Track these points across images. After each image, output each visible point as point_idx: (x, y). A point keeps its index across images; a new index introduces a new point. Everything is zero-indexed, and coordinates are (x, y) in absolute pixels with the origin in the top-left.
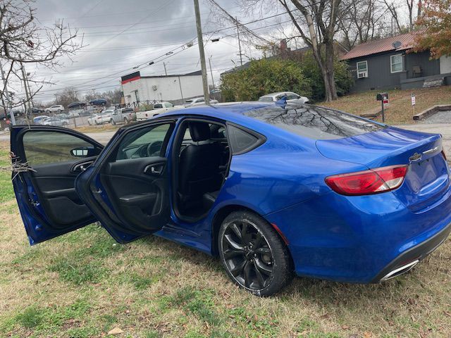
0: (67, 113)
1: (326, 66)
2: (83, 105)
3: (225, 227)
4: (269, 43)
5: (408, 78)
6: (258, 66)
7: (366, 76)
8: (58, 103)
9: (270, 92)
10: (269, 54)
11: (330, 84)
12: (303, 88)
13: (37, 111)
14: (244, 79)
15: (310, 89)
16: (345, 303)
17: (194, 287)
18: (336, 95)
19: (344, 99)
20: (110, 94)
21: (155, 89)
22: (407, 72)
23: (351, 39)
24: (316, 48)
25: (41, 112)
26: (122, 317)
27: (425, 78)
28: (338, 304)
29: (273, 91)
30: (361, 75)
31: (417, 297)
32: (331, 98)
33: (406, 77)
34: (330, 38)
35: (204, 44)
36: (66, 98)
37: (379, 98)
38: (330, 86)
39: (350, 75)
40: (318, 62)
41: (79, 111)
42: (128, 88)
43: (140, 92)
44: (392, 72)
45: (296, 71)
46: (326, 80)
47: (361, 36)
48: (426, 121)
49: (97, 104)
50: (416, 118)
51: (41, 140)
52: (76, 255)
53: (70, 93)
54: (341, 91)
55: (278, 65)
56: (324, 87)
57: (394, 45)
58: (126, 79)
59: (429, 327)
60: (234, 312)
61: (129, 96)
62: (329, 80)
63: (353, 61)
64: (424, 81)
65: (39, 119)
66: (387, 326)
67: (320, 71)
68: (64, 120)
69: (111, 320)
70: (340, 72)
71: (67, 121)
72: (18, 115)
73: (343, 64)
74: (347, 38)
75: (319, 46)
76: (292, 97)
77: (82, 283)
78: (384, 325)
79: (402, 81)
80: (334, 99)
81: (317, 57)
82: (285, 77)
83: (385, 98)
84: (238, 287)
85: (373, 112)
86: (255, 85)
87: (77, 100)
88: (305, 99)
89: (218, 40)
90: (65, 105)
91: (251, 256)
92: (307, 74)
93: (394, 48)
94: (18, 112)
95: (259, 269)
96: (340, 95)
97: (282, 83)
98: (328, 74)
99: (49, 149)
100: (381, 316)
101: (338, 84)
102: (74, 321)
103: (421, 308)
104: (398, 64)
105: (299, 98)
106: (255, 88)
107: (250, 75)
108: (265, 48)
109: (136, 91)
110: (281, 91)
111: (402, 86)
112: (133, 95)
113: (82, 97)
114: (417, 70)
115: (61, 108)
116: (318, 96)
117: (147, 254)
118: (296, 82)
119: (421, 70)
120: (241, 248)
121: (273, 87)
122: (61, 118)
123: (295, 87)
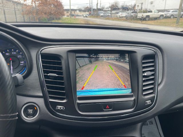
2: (119, 9)
21: (152, 3)
25: (102, 10)
43: (144, 4)
49: (124, 9)
53: (116, 4)
61: (138, 6)
65: (100, 12)
72: (94, 10)
87: (117, 6)
90: (111, 8)
94: (94, 9)
113: (120, 6)
122: (108, 13)
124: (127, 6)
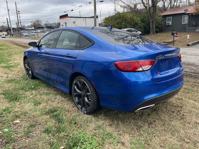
0: (36, 31)
1: (152, 17)
2: (43, 28)
3: (75, 82)
4: (127, 5)
5: (189, 27)
6: (120, 15)
7: (171, 24)
8: (32, 26)
9: (124, 28)
10: (126, 10)
11: (153, 26)
12: (140, 27)
13: (23, 29)
14: (113, 21)
15: (143, 28)
16: (122, 120)
17: (59, 107)
18: (155, 32)
19: (159, 34)
20: (55, 24)
21: (74, 23)
22: (189, 24)
23: (166, 6)
24: (148, 9)
25: (24, 29)
26: (22, 116)
27: (197, 27)
28: (118, 121)
29: (126, 27)
30: (168, 23)
31: (155, 121)
32: (152, 33)
33: (188, 26)
34: (155, 4)
35: (96, 3)
36: (36, 24)
37: (173, 34)
38: (153, 28)
39: (163, 23)
40: (148, 15)
41: (41, 30)
42: (62, 21)
43: (67, 23)
44: (182, 23)
45: (137, 19)
46: (151, 25)
47: (171, 5)
48: (193, 47)
49: (48, 28)
50: (188, 45)
51: (22, 41)
52: (15, 89)
53: (38, 21)
54: (157, 30)
55: (130, 16)
56: (150, 28)
57: (185, 11)
58: (62, 17)
59: (154, 135)
60: (71, 119)
61: (63, 25)
62: (152, 25)
63: (165, 16)
64: (196, 29)
65: (23, 32)
66: (136, 132)
67: (149, 20)
68: (33, 34)
69: (17, 117)
70: (158, 21)
71: (35, 34)
73: (160, 18)
74: (164, 5)
75: (150, 8)
76: (134, 31)
77: (12, 101)
78: (135, 132)
79: (186, 28)
80: (153, 33)
81: (148, 13)
82: (132, 21)
83: (175, 34)
84: (77, 109)
85: (170, 41)
86: (117, 24)
87: (41, 25)
88: (140, 33)
89: (103, 1)
90: (35, 27)
91: (84, 96)
92: (143, 21)
93: (185, 12)
94: (14, 28)
95: (86, 102)
96: (157, 32)
97: (130, 24)
98: (152, 22)
99: (24, 45)
100: (135, 128)
101: (157, 27)
102: (2, 116)
103: (155, 127)
104: (185, 20)
105: (137, 32)
106: (117, 25)
107: (116, 19)
108: (125, 7)
109: (66, 23)
110: (129, 28)
111: (186, 30)
112: (64, 25)
113: (43, 24)
114: (194, 23)
115: (33, 28)
116: (146, 31)
117: (45, 92)
118: (137, 24)
119: (196, 24)
120: (80, 92)
121: (126, 26)
122: (32, 32)
123: (136, 27)
124: (50, 24)
